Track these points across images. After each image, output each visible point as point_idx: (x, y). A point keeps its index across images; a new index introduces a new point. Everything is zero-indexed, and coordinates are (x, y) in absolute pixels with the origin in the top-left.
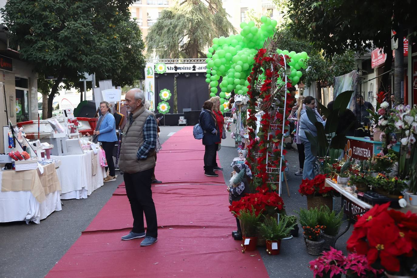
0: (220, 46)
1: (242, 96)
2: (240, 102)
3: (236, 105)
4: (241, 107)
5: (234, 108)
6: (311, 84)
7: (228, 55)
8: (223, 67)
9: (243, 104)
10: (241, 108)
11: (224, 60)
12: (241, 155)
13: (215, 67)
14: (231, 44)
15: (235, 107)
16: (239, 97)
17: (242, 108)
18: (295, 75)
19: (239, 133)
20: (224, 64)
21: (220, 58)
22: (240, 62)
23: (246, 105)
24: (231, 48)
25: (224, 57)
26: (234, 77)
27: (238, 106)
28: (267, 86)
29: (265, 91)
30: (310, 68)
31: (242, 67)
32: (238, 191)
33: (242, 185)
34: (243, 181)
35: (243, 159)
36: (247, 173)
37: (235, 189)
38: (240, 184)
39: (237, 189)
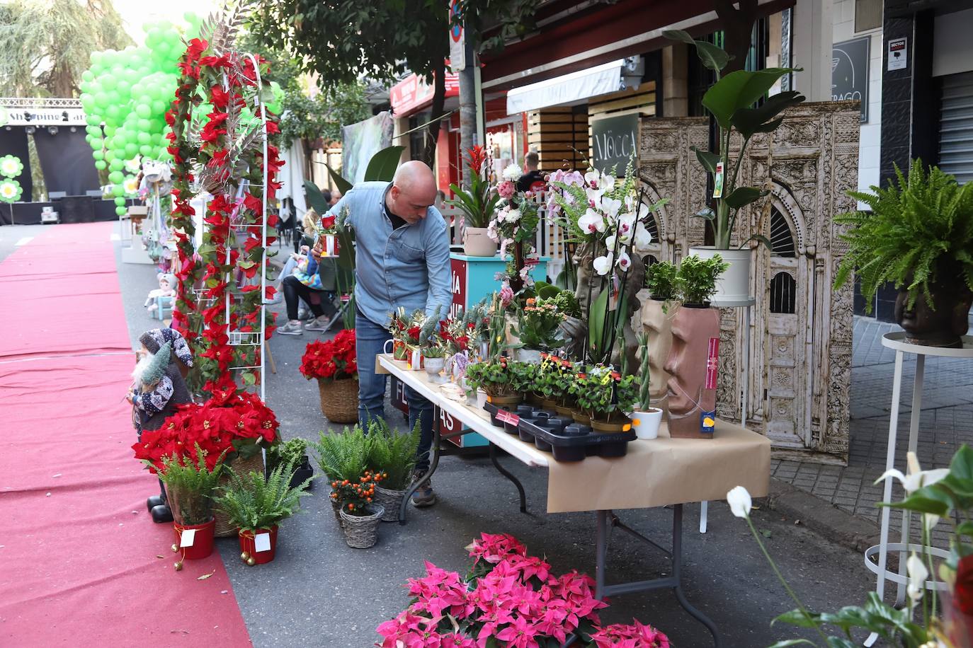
0: (106, 68)
1: (159, 165)
2: (155, 176)
3: (148, 182)
4: (160, 187)
5: (145, 190)
6: (291, 144)
7: (123, 85)
8: (114, 110)
9: (162, 181)
10: (159, 190)
11: (115, 96)
12: (165, 283)
13: (97, 110)
14: (129, 66)
16: (153, 166)
17: (162, 189)
19: (156, 240)
20: (116, 104)
21: (107, 91)
22: (145, 98)
23: (169, 182)
24: (130, 71)
25: (115, 89)
26: (137, 129)
27: (153, 185)
28: (216, 129)
29: (212, 141)
30: (288, 114)
31: (152, 108)
32: (157, 400)
33: (167, 383)
34: (167, 374)
35: (168, 292)
36: (177, 351)
37: (147, 397)
38: (160, 384)
39: (153, 395)
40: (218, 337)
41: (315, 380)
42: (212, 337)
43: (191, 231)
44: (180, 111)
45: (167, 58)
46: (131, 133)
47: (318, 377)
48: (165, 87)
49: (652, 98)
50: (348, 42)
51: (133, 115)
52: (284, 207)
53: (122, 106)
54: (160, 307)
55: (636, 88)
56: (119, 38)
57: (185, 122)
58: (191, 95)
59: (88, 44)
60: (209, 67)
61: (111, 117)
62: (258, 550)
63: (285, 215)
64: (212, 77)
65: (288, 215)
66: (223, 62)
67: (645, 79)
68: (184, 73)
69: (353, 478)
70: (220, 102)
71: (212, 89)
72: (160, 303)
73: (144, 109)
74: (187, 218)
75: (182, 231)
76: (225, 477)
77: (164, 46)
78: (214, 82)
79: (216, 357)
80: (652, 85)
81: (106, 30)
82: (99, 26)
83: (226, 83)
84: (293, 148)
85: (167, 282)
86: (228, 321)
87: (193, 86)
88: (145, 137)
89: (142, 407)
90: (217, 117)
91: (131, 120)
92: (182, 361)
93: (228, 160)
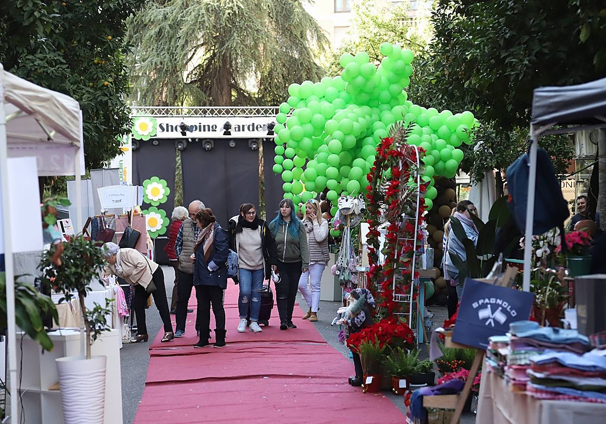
0: (303, 100)
1: (352, 200)
2: (348, 209)
3: (341, 215)
4: (351, 219)
5: (338, 221)
6: (483, 176)
7: (318, 117)
8: (307, 142)
9: (353, 214)
10: (350, 221)
11: (309, 127)
13: (291, 142)
14: (323, 97)
15: (339, 219)
16: (347, 200)
17: (352, 220)
18: (450, 157)
19: (346, 266)
20: (310, 137)
21: (302, 124)
22: (338, 133)
23: (359, 215)
24: (324, 103)
25: (310, 122)
26: (327, 163)
27: (345, 217)
29: (391, 195)
31: (343, 142)
34: (363, 310)
36: (368, 300)
37: (353, 320)
38: (359, 314)
39: (356, 319)
45: (361, 91)
46: (321, 166)
48: (358, 122)
51: (323, 148)
53: (314, 138)
60: (392, 156)
61: (303, 150)
73: (336, 144)
75: (372, 246)
77: (360, 80)
86: (394, 288)
91: (322, 153)
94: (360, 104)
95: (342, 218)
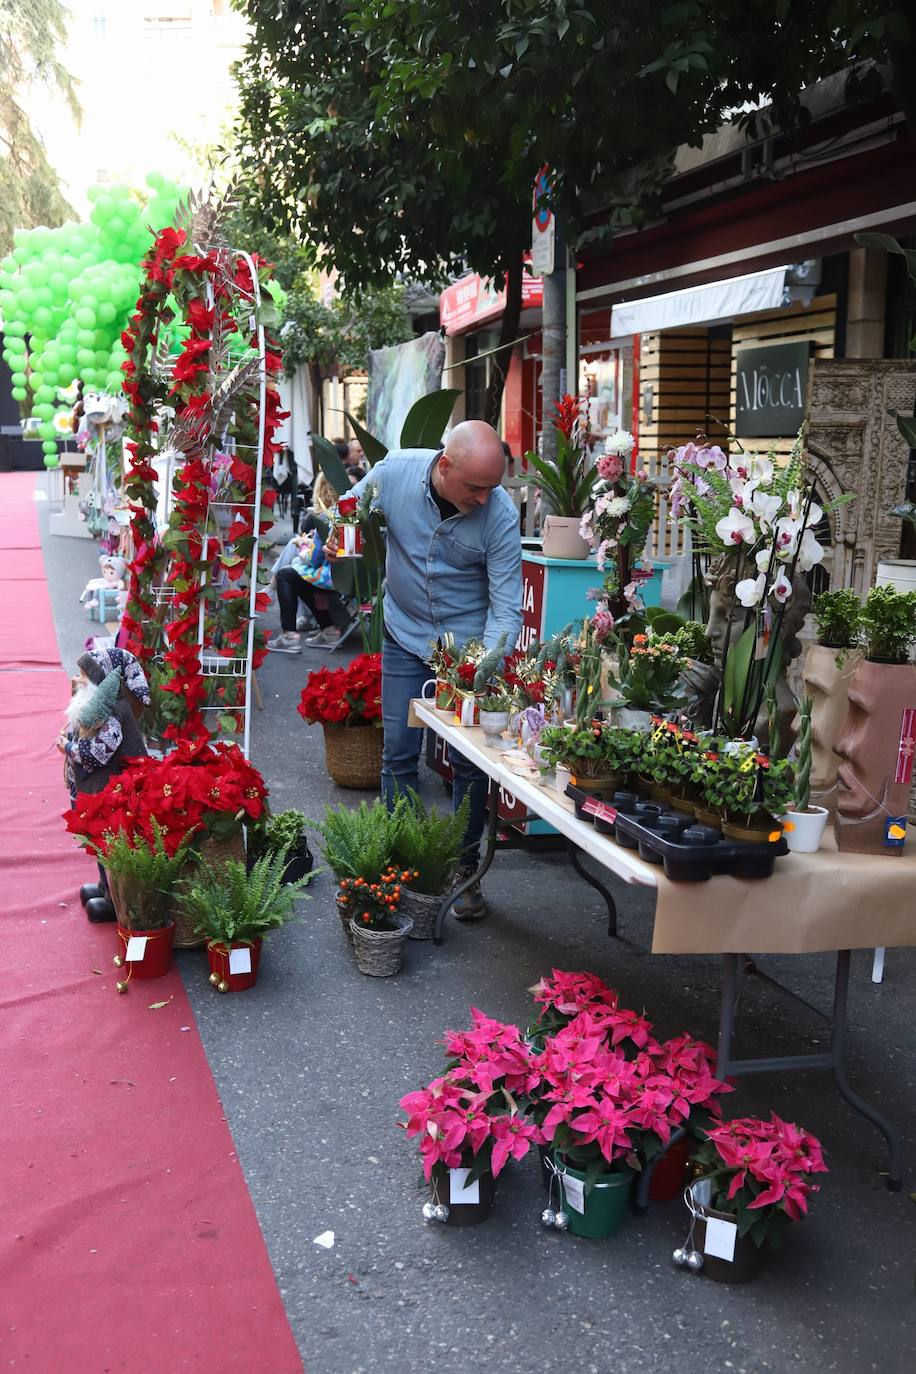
0: (35, 253)
1: (107, 398)
2: (101, 414)
3: (90, 423)
4: (106, 430)
5: (86, 434)
6: (294, 371)
7: (58, 278)
8: (43, 314)
9: (110, 422)
10: (106, 434)
11: (46, 294)
12: (110, 570)
13: (20, 313)
14: (67, 251)
15: (86, 430)
16: (98, 399)
17: (109, 433)
19: (99, 507)
20: (48, 306)
21: (35, 287)
22: (89, 299)
23: (120, 424)
24: (67, 259)
25: (47, 284)
26: (76, 343)
27: (97, 427)
28: (194, 363)
29: (188, 381)
30: (292, 326)
31: (97, 313)
32: (99, 751)
33: (114, 727)
34: (114, 715)
35: (114, 584)
36: (130, 682)
37: (85, 745)
38: (105, 727)
39: (93, 743)
40: (187, 662)
41: (319, 726)
42: (179, 662)
43: (152, 503)
44: (142, 331)
45: (120, 241)
46: (68, 349)
47: (324, 722)
48: (116, 283)
49: (830, 319)
50: (383, 227)
51: (70, 323)
52: (281, 463)
53: (54, 309)
54: (102, 604)
55: (806, 303)
56: (53, 205)
57: (149, 347)
58: (158, 308)
59: (10, 213)
60: (187, 273)
61: (39, 325)
62: (233, 971)
63: (281, 475)
64: (191, 287)
65: (285, 474)
66: (207, 265)
67: (820, 291)
68: (150, 276)
69: (372, 876)
70: (201, 323)
71: (190, 303)
72: (102, 598)
73: (86, 315)
74: (146, 486)
75: (139, 503)
76: (191, 865)
77: (117, 223)
78: (194, 294)
79: (183, 691)
80: (831, 299)
81: (34, 192)
82: (26, 187)
83: (210, 295)
84: (296, 376)
85: (113, 568)
86: (201, 641)
87: (162, 296)
88: (86, 355)
89: (78, 759)
90: (196, 346)
91: (68, 329)
92: (134, 696)
93: (209, 409)
94: (122, 261)
95: (92, 428)
